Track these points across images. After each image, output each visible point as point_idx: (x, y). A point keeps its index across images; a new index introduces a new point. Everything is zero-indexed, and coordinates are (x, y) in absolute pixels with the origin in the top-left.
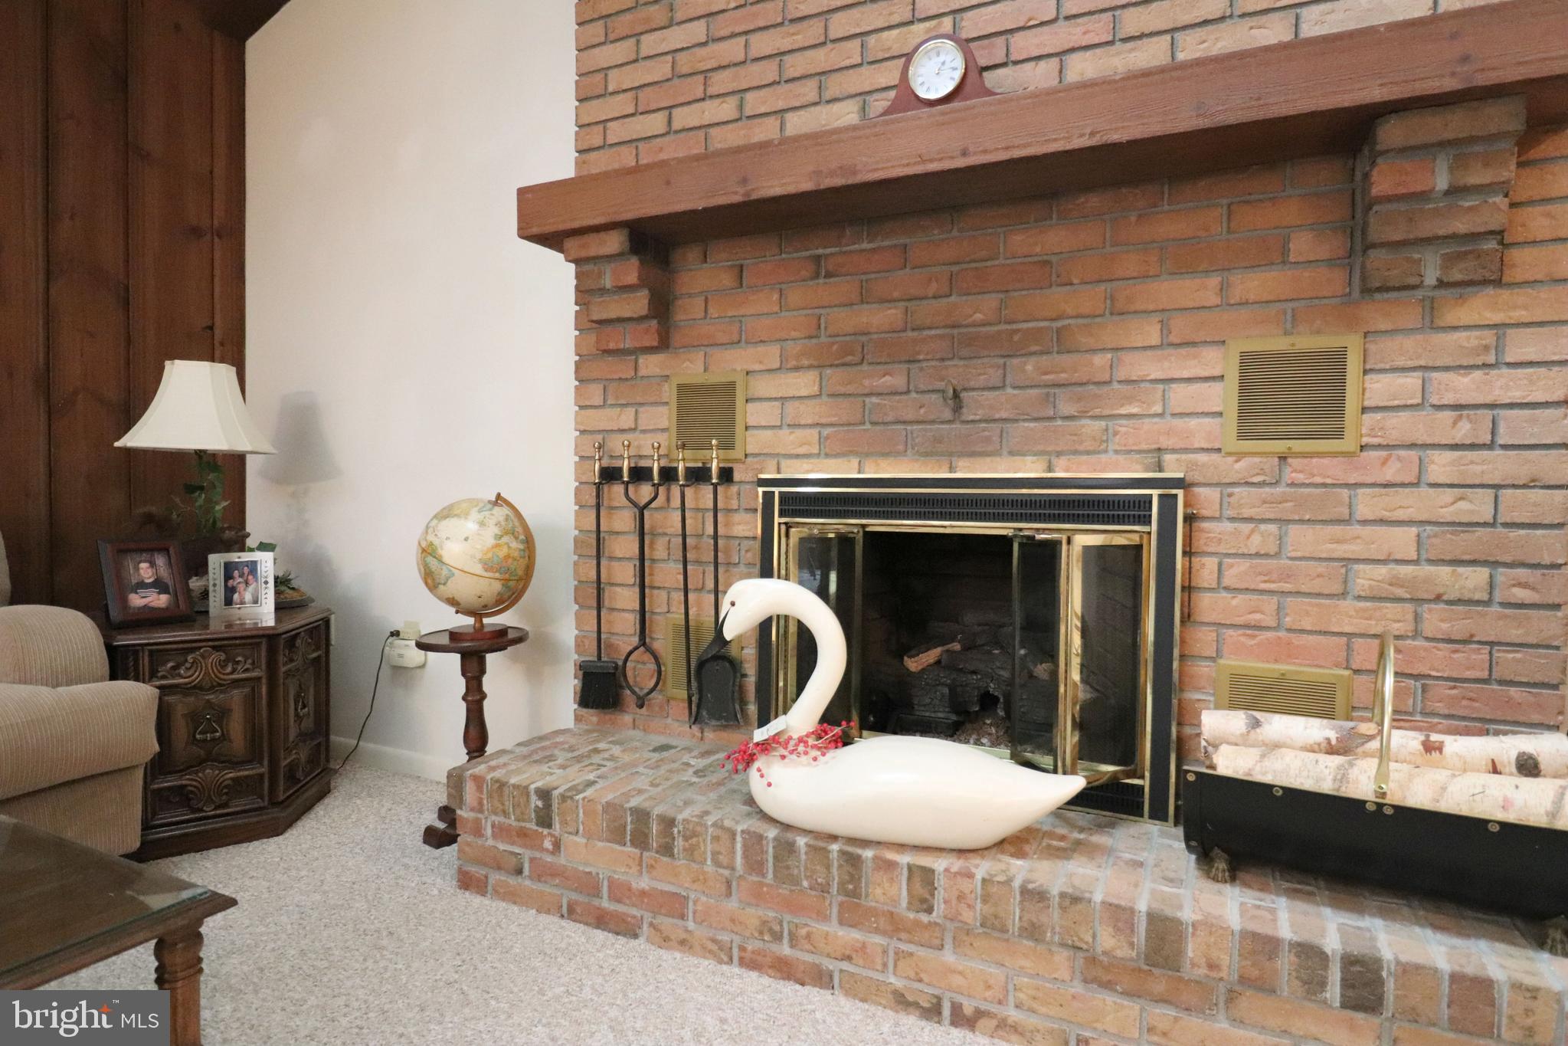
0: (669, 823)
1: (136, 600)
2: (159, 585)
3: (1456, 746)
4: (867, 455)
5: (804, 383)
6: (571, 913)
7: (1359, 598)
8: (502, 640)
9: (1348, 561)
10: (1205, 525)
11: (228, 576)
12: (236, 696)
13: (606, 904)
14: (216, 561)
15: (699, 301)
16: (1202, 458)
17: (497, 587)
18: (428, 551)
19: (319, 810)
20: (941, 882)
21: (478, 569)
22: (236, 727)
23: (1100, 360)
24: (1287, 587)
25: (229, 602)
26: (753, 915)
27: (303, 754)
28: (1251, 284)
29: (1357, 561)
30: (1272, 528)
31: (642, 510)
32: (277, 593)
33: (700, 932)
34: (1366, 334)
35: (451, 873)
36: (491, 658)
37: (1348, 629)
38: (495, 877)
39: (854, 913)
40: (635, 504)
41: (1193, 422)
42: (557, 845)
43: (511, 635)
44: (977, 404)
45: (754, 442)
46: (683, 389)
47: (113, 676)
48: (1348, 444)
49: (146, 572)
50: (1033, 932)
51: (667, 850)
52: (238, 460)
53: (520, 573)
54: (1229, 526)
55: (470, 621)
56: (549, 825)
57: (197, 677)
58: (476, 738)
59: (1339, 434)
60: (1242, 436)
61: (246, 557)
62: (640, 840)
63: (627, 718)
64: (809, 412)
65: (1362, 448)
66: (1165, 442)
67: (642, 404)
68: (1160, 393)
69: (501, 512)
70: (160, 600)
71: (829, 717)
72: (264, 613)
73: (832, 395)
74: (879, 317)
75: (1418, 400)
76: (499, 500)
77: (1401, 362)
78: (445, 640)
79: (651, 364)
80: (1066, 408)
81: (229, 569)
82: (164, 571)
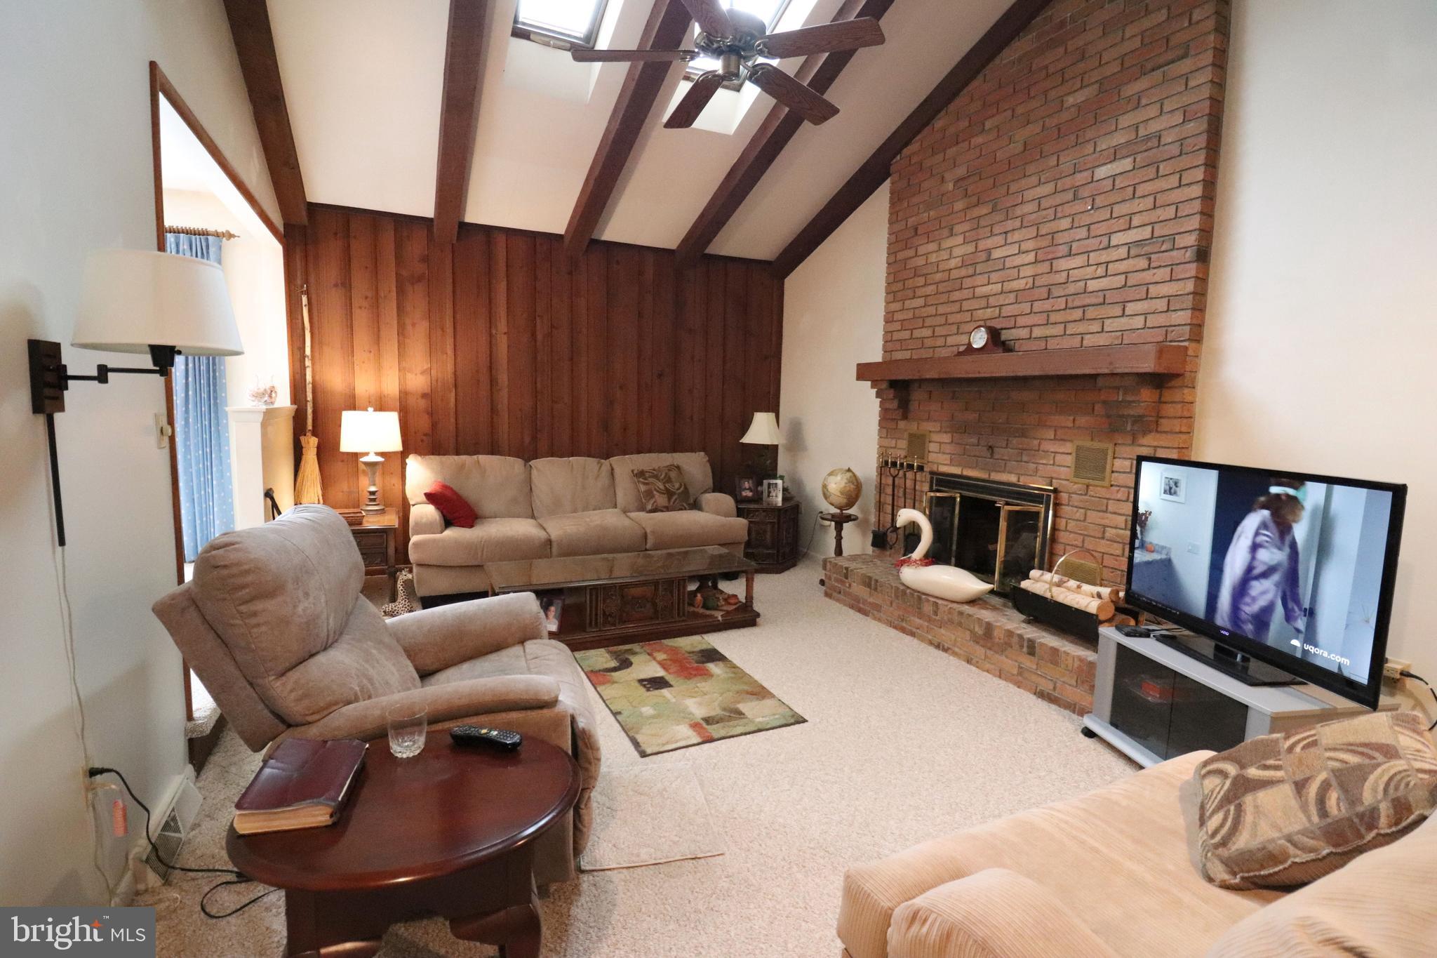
0: (877, 581)
1: (744, 494)
2: (750, 489)
3: (1087, 588)
4: (965, 467)
5: (946, 438)
6: (852, 607)
7: (1108, 540)
8: (849, 518)
9: (1105, 526)
10: (1063, 507)
11: (769, 488)
12: (769, 528)
13: (861, 605)
14: (766, 482)
15: (917, 403)
16: (1064, 482)
17: (845, 501)
18: (825, 486)
19: (792, 570)
20: (941, 607)
21: (839, 494)
22: (768, 536)
23: (1036, 442)
24: (1086, 533)
25: (769, 496)
26: (897, 613)
27: (787, 550)
28: (1083, 420)
29: (1108, 527)
30: (1083, 511)
31: (894, 478)
32: (783, 494)
33: (884, 617)
34: (1115, 444)
35: (823, 591)
36: (845, 525)
37: (1103, 551)
38: (835, 594)
39: (921, 615)
40: (892, 475)
41: (1062, 469)
42: (850, 585)
43: (852, 517)
44: (999, 452)
45: (932, 457)
46: (911, 435)
47: (738, 516)
48: (1106, 483)
49: (747, 485)
50: (960, 624)
51: (876, 589)
52: (776, 447)
53: (854, 496)
54: (1070, 508)
55: (838, 511)
56: (847, 578)
57: (757, 520)
58: (839, 551)
59: (1103, 479)
60: (1074, 477)
61: (774, 481)
62: (869, 586)
63: (888, 553)
64: (948, 448)
65: (1112, 486)
66: (1054, 475)
67: (899, 439)
68: (1052, 458)
69: (849, 474)
70: (750, 494)
71: (926, 556)
72: (778, 500)
73: (956, 443)
74: (971, 416)
75: (1128, 470)
76: (849, 470)
77: (1125, 456)
78: (829, 517)
79: (902, 424)
80: (1025, 458)
81: (769, 485)
82: (751, 485)
